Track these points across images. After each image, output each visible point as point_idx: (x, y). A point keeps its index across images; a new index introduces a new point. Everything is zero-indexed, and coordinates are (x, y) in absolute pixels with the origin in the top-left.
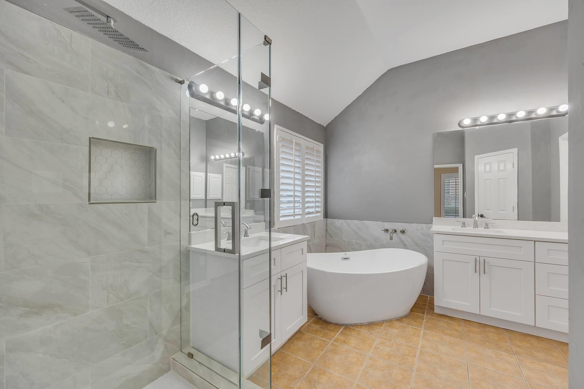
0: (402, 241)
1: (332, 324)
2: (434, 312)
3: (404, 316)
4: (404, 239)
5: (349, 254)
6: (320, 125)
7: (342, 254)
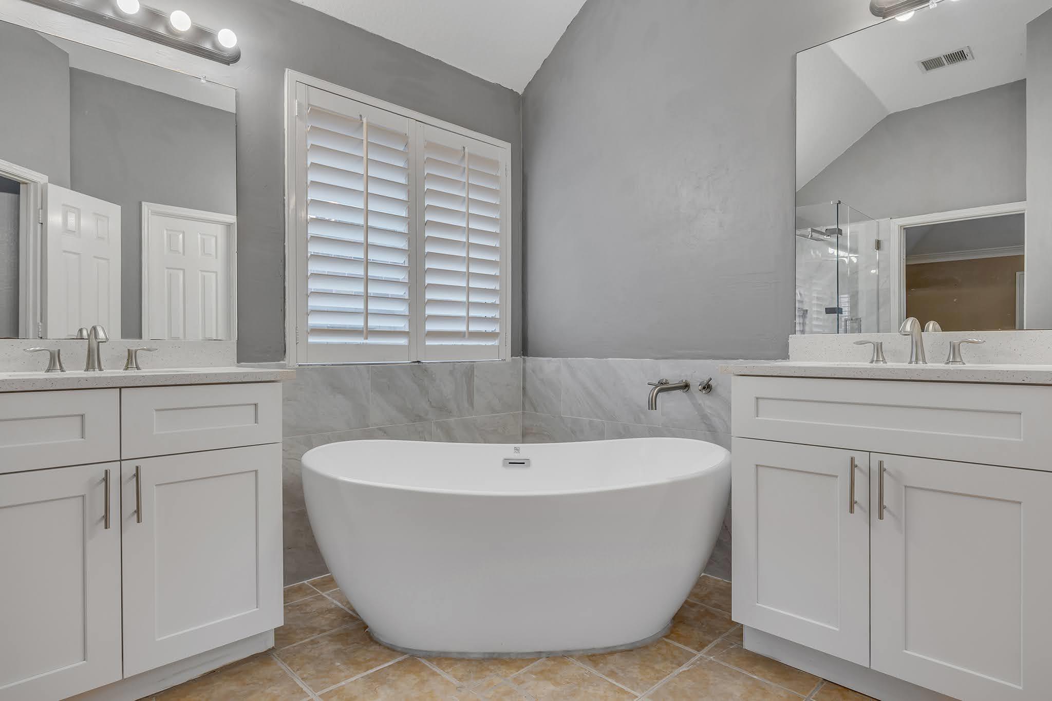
0: (704, 417)
1: (380, 645)
2: (742, 648)
3: (623, 648)
4: (708, 411)
5: (527, 450)
6: (497, 89)
7: (508, 450)
